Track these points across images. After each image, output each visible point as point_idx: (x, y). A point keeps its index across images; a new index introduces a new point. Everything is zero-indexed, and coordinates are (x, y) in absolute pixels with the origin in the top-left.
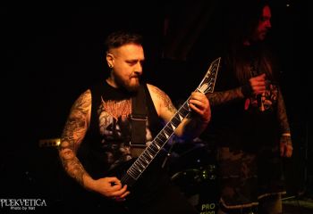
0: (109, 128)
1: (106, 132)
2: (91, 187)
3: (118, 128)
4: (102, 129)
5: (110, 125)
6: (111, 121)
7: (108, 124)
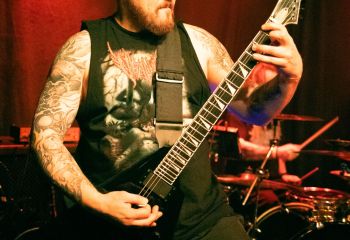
0: (121, 98)
2: (94, 206)
5: (124, 92)
6: (125, 86)
7: (119, 91)
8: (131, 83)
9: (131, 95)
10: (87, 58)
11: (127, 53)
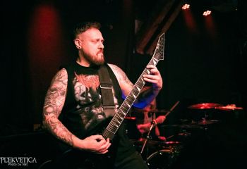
0: (82, 95)
1: (81, 98)
3: (89, 95)
4: (77, 96)
8: (87, 89)
9: (87, 95)
10: (67, 80)
11: (84, 76)
